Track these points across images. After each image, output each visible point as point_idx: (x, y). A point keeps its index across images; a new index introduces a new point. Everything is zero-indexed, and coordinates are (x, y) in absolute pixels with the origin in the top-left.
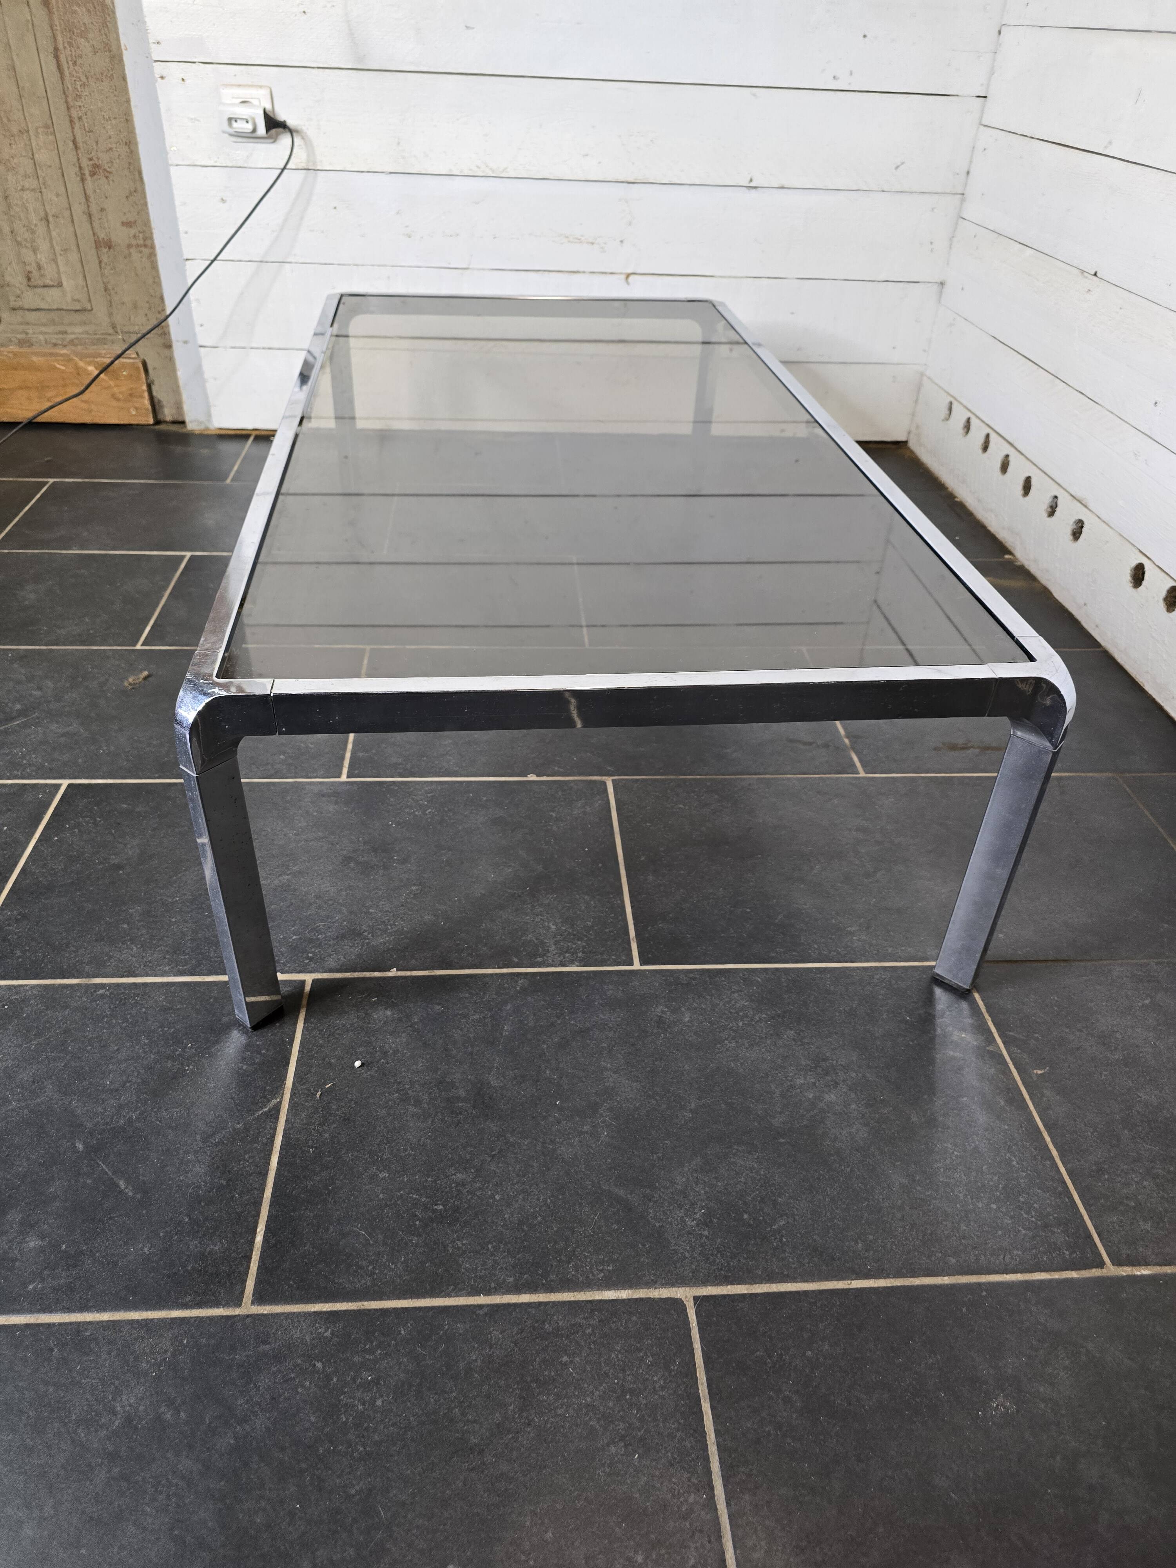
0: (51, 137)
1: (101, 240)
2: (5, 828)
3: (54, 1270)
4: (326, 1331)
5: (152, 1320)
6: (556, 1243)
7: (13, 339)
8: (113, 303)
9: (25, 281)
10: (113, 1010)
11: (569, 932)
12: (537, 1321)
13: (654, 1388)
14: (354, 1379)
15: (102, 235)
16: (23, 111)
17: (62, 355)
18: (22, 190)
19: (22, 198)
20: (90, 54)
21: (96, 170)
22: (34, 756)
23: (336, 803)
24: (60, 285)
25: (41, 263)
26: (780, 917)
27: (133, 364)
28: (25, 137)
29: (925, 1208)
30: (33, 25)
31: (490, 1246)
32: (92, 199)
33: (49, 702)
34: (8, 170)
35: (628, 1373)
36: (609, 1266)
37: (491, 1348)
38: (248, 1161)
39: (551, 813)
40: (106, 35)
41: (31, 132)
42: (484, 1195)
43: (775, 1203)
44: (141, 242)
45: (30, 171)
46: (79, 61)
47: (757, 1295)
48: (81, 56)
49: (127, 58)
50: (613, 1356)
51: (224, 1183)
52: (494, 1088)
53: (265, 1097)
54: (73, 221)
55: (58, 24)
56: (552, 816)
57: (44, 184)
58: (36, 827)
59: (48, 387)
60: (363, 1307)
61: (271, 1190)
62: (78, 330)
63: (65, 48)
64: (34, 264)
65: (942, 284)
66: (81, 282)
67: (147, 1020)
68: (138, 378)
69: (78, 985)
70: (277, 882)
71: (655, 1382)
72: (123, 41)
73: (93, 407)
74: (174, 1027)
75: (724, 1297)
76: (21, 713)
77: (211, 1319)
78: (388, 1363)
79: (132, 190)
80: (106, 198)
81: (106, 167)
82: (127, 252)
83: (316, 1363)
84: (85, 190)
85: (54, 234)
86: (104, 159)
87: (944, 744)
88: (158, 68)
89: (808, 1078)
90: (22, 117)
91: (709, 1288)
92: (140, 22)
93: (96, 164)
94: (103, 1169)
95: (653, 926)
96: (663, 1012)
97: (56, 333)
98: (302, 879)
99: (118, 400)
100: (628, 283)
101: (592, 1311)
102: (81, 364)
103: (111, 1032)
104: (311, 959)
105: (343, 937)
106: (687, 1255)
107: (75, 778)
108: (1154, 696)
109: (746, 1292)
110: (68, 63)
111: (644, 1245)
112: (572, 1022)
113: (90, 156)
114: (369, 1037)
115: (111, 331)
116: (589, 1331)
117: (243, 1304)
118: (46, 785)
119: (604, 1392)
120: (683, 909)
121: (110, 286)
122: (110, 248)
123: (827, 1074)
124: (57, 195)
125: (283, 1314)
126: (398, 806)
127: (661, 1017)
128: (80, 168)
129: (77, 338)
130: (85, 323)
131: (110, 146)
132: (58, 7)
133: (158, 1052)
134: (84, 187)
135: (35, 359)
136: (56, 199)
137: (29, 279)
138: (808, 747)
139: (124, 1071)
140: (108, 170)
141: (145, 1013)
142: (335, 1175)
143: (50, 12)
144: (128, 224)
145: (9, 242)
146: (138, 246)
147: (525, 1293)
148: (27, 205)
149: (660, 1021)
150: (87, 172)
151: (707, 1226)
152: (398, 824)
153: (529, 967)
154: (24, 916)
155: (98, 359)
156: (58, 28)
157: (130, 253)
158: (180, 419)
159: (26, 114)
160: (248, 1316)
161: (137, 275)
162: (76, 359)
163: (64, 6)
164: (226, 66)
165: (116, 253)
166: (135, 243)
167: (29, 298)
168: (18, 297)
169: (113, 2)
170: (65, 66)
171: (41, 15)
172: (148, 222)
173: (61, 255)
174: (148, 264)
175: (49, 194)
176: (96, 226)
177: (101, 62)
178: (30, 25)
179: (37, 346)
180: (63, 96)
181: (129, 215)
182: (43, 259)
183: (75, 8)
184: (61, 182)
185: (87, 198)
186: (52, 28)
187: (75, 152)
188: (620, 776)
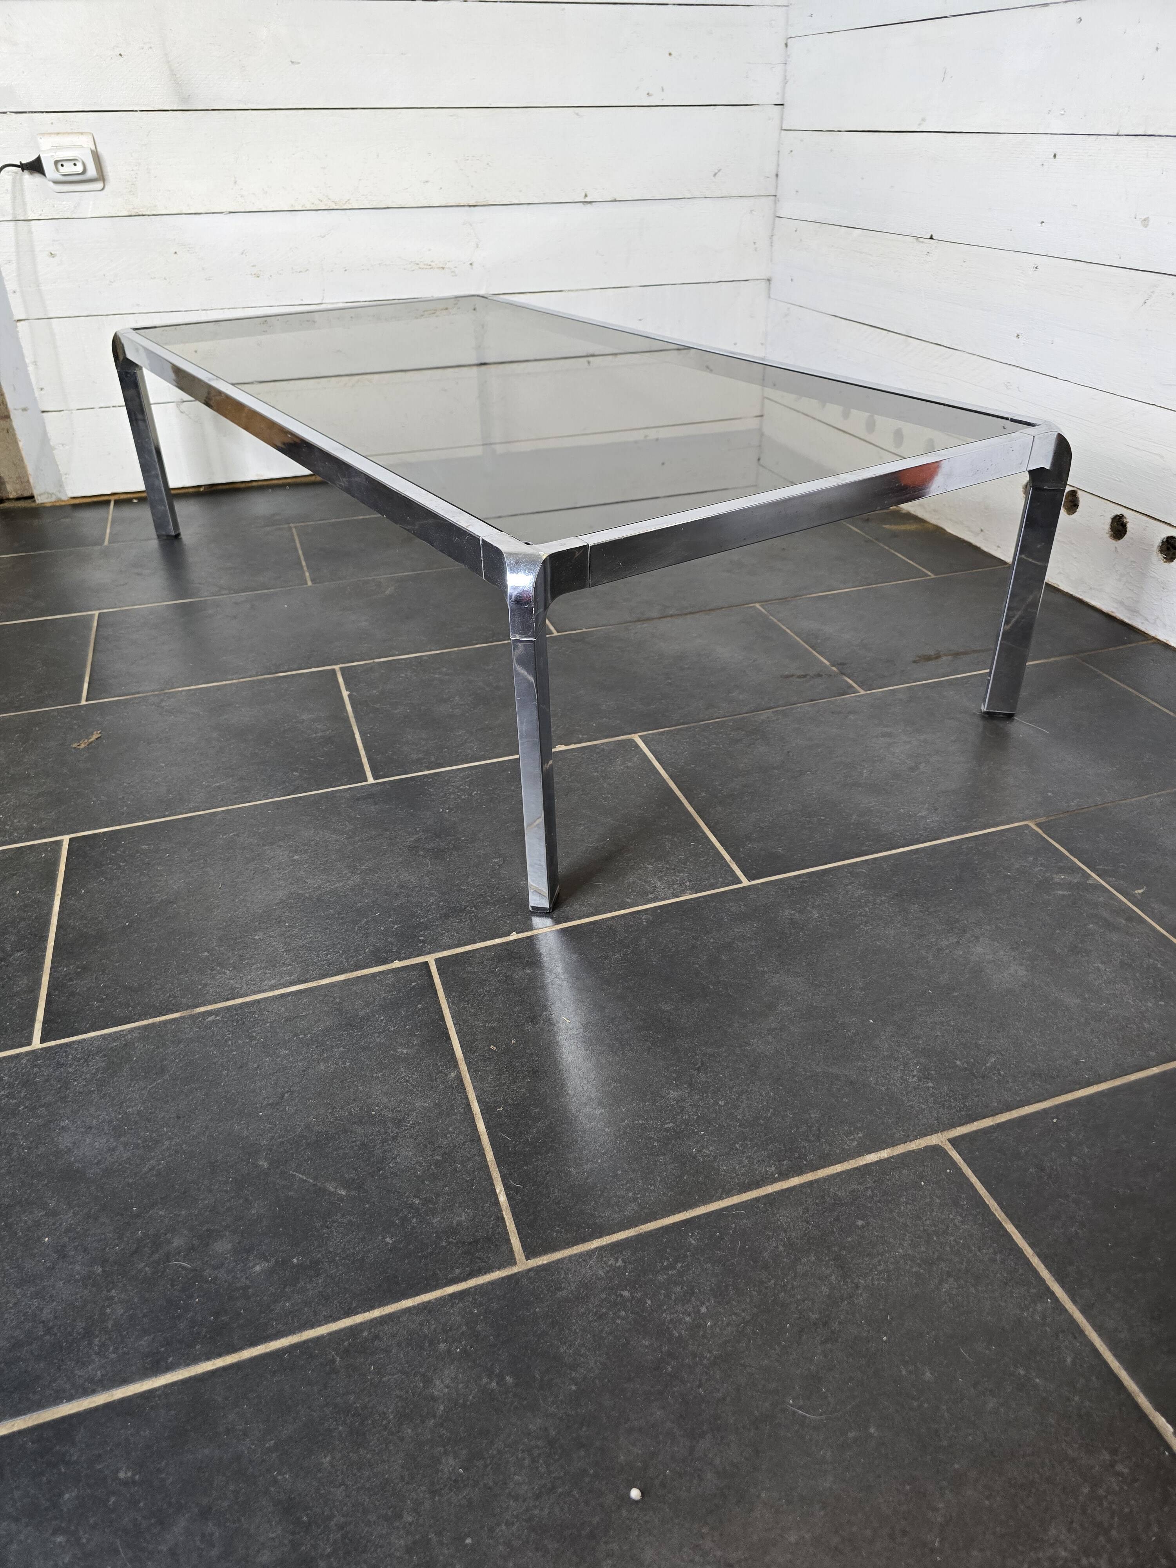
2: (18, 892)
3: (295, 1285)
4: (617, 1262)
5: (429, 1302)
6: (798, 1127)
10: (233, 1033)
11: (667, 868)
12: (817, 1198)
13: (955, 1225)
14: (668, 1296)
22: (15, 821)
23: (376, 804)
26: (854, 817)
29: (1106, 1018)
31: (737, 1146)
35: (924, 1219)
36: (858, 1134)
37: (785, 1231)
38: (454, 1133)
39: (596, 774)
42: (708, 1104)
43: (977, 1046)
47: (1004, 1123)
50: (902, 1208)
51: (439, 1158)
52: (667, 1011)
53: (441, 1072)
56: (597, 776)
58: (54, 885)
60: (641, 1231)
61: (491, 1153)
65: (769, 280)
67: (277, 1033)
69: (182, 1018)
70: (350, 883)
71: (952, 1220)
74: (310, 1033)
75: (976, 1132)
77: (492, 1283)
78: (694, 1273)
83: (622, 1292)
87: (919, 657)
89: (950, 938)
91: (958, 1128)
94: (300, 1179)
95: (743, 847)
96: (791, 914)
98: (377, 875)
101: (863, 1176)
103: (242, 1052)
104: (423, 941)
105: (446, 916)
106: (923, 1107)
107: (75, 832)
108: (1071, 593)
109: (992, 1124)
111: (880, 1109)
112: (712, 941)
114: (520, 996)
116: (869, 1193)
117: (518, 1262)
118: (45, 844)
119: (912, 1241)
120: (763, 828)
123: (965, 932)
125: (565, 1258)
126: (442, 794)
127: (791, 919)
133: (304, 1059)
138: (802, 680)
139: (276, 1084)
141: (271, 1027)
142: (551, 1123)
147: (793, 1177)
149: (792, 922)
151: (929, 1079)
153: (645, 904)
154: (85, 968)
158: (26, 494)
160: (529, 1270)
164: (41, 115)
188: (643, 732)
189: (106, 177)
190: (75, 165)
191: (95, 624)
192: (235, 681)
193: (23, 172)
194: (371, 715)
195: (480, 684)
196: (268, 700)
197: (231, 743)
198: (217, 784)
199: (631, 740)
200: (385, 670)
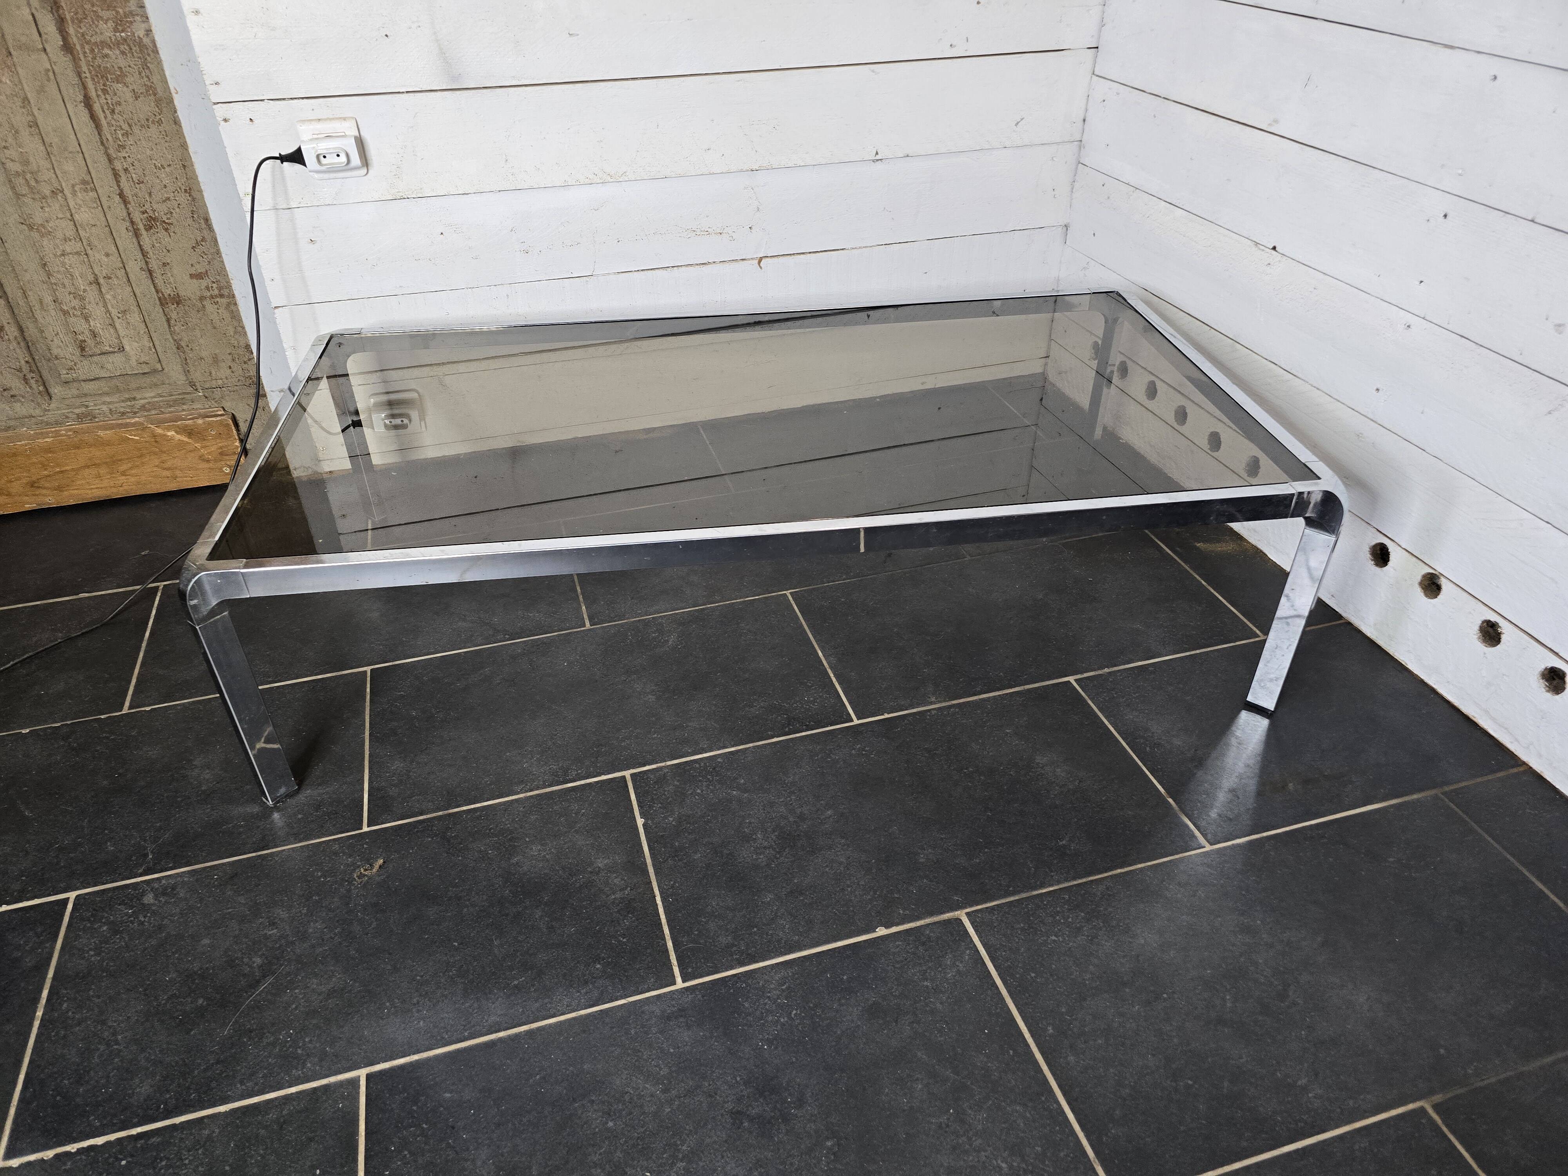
0: (93, 194)
1: (166, 296)
2: (318, 1172)
7: (70, 415)
8: (188, 361)
9: (78, 352)
15: (167, 291)
16: (54, 169)
17: (134, 425)
18: (63, 255)
19: (63, 264)
20: (131, 100)
21: (151, 223)
22: (307, 1041)
24: (122, 349)
25: (96, 330)
26: (1226, 1084)
27: (220, 422)
28: (59, 198)
30: (54, 73)
32: (151, 255)
33: (293, 943)
34: (42, 236)
39: (925, 983)
40: (148, 77)
41: (66, 192)
44: (216, 292)
45: (70, 232)
46: (118, 109)
48: (119, 103)
49: (179, 102)
54: (129, 280)
55: (87, 72)
56: (927, 987)
57: (89, 245)
58: (355, 1161)
59: (120, 460)
62: (149, 394)
63: (98, 96)
64: (87, 332)
65: (1066, 227)
66: (147, 343)
68: (230, 436)
72: (172, 84)
73: (178, 473)
76: (266, 971)
79: (199, 239)
80: (168, 251)
81: (165, 219)
82: (200, 305)
84: (140, 246)
85: (108, 297)
86: (161, 210)
88: (220, 111)
90: (54, 176)
92: (191, 62)
93: (150, 216)
95: (1106, 1135)
97: (123, 401)
99: (208, 461)
100: (761, 268)
102: (159, 431)
107: (372, 1064)
110: (104, 111)
113: (143, 209)
115: (190, 389)
120: (1125, 1100)
121: (183, 344)
122: (178, 304)
124: (107, 255)
126: (758, 1013)
128: (132, 223)
129: (149, 403)
130: (156, 385)
131: (166, 195)
132: (85, 53)
134: (139, 243)
135: (101, 433)
136: (105, 259)
137: (83, 349)
140: (167, 221)
143: (75, 60)
144: (199, 276)
145: (53, 313)
146: (212, 297)
148: (72, 270)
150: (141, 226)
152: (770, 1042)
155: (179, 423)
156: (88, 75)
157: (204, 306)
159: (58, 172)
161: (215, 328)
162: (152, 426)
163: (92, 51)
164: (301, 100)
165: (187, 308)
166: (208, 294)
167: (85, 369)
168: (71, 369)
169: (154, 42)
170: (101, 116)
171: (63, 62)
172: (222, 271)
173: (119, 318)
174: (226, 315)
175: (97, 255)
176: (159, 282)
177: (145, 107)
178: (51, 74)
179: (102, 419)
180: (101, 147)
181: (198, 266)
182: (98, 325)
183: (106, 51)
184: (110, 240)
185: (144, 254)
186: (79, 75)
187: (123, 206)
188: (971, 906)
189: (369, 162)
190: (338, 156)
191: (368, 690)
192: (521, 796)
193: (282, 163)
194: (670, 862)
195: (783, 809)
196: (559, 830)
197: (526, 907)
198: (516, 982)
199: (959, 921)
200: (678, 781)
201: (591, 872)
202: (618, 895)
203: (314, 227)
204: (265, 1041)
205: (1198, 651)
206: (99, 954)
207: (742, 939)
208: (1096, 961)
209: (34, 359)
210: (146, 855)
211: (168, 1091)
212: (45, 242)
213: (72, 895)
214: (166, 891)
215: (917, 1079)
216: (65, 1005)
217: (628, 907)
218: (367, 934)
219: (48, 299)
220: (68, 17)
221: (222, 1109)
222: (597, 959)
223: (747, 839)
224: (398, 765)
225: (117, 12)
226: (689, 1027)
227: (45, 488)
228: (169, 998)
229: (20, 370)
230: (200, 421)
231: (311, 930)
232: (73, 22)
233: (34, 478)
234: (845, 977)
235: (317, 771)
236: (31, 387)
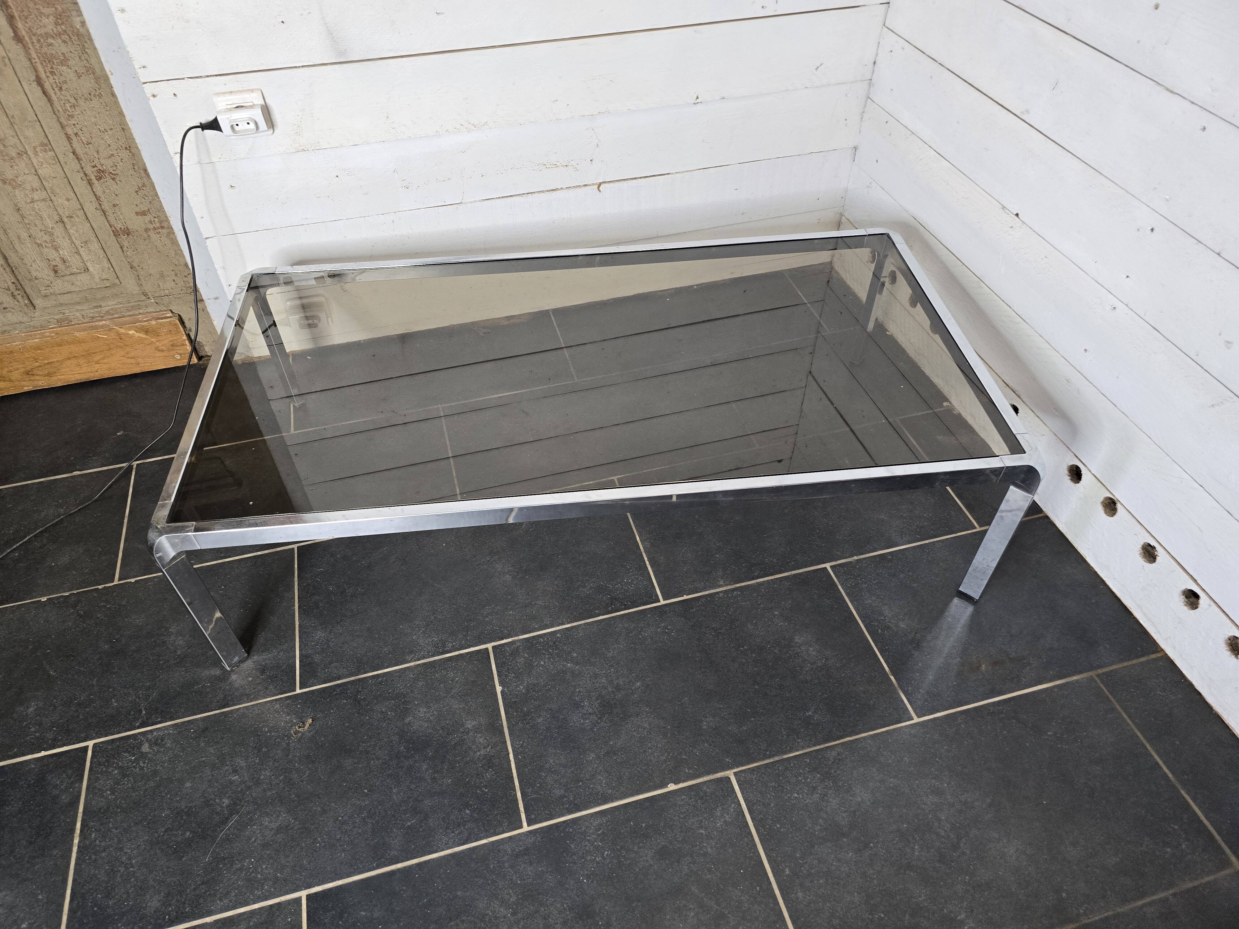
0: (51, 154)
1: (118, 229)
7: (51, 320)
8: (140, 277)
9: (52, 274)
15: (119, 226)
16: (17, 136)
17: (102, 326)
18: (32, 202)
19: (33, 209)
20: (75, 79)
21: (101, 174)
22: (264, 866)
24: (87, 270)
25: (65, 258)
27: (170, 322)
28: (25, 158)
30: (9, 59)
32: (102, 199)
33: (250, 787)
34: (14, 188)
39: (701, 831)
40: (86, 60)
41: (29, 153)
44: (158, 225)
45: (36, 184)
46: (64, 87)
48: (65, 82)
49: (114, 80)
54: (87, 218)
55: (36, 57)
56: (702, 834)
57: (53, 193)
59: (94, 353)
62: (112, 302)
63: (47, 77)
64: (58, 259)
65: (855, 148)
66: (106, 265)
68: (178, 332)
72: (107, 67)
73: (140, 360)
79: (140, 185)
80: (117, 195)
81: (111, 171)
82: (145, 235)
84: (94, 192)
85: (71, 231)
86: (107, 164)
88: (149, 89)
90: (18, 141)
92: (121, 48)
93: (99, 169)
97: (92, 309)
99: (163, 351)
100: (600, 191)
102: (122, 331)
107: (310, 886)
110: (53, 89)
113: (93, 164)
115: (143, 298)
118: (289, 902)
121: (135, 265)
122: (128, 235)
124: (68, 200)
126: (580, 854)
128: (86, 175)
129: (112, 309)
130: (116, 295)
131: (110, 152)
132: (33, 43)
134: (92, 190)
135: (77, 334)
136: (66, 203)
137: (56, 272)
140: (113, 172)
143: (25, 48)
144: (143, 213)
145: (29, 245)
146: (155, 229)
148: (41, 213)
150: (93, 178)
152: (588, 877)
155: (137, 324)
156: (37, 60)
157: (149, 236)
159: (21, 138)
161: (159, 252)
162: (117, 328)
163: (39, 41)
164: (215, 78)
165: (135, 238)
166: (152, 227)
167: (59, 285)
168: (48, 286)
169: (88, 31)
170: (51, 92)
171: (15, 49)
172: (161, 209)
173: (82, 247)
174: (168, 242)
175: (60, 200)
176: (111, 218)
177: (87, 84)
178: (7, 60)
179: (76, 322)
180: (54, 116)
181: (141, 206)
182: (66, 253)
183: (50, 40)
184: (69, 188)
185: (98, 198)
186: (30, 60)
187: (76, 161)
188: (738, 767)
189: (274, 124)
190: (248, 123)
191: (296, 566)
192: (412, 664)
193: (203, 130)
194: (520, 725)
195: (604, 680)
196: (440, 695)
197: (416, 761)
198: (409, 824)
199: (728, 779)
200: (528, 653)
201: (463, 732)
202: (483, 752)
203: (233, 176)
204: (235, 867)
205: (927, 542)
206: (113, 793)
207: (571, 792)
208: (825, 816)
209: (18, 280)
210: (141, 711)
211: (170, 905)
212: (17, 192)
213: (90, 744)
214: (157, 741)
215: (690, 909)
216: (93, 835)
217: (489, 761)
218: (302, 781)
219: (24, 235)
220: (16, 15)
221: (208, 920)
222: (467, 805)
223: (577, 706)
224: (320, 635)
225: (56, 9)
226: (531, 864)
227: (37, 375)
228: (166, 831)
229: (8, 289)
230: (153, 322)
231: (262, 777)
232: (20, 18)
233: (28, 369)
234: (644, 825)
235: (261, 639)
236: (18, 301)
